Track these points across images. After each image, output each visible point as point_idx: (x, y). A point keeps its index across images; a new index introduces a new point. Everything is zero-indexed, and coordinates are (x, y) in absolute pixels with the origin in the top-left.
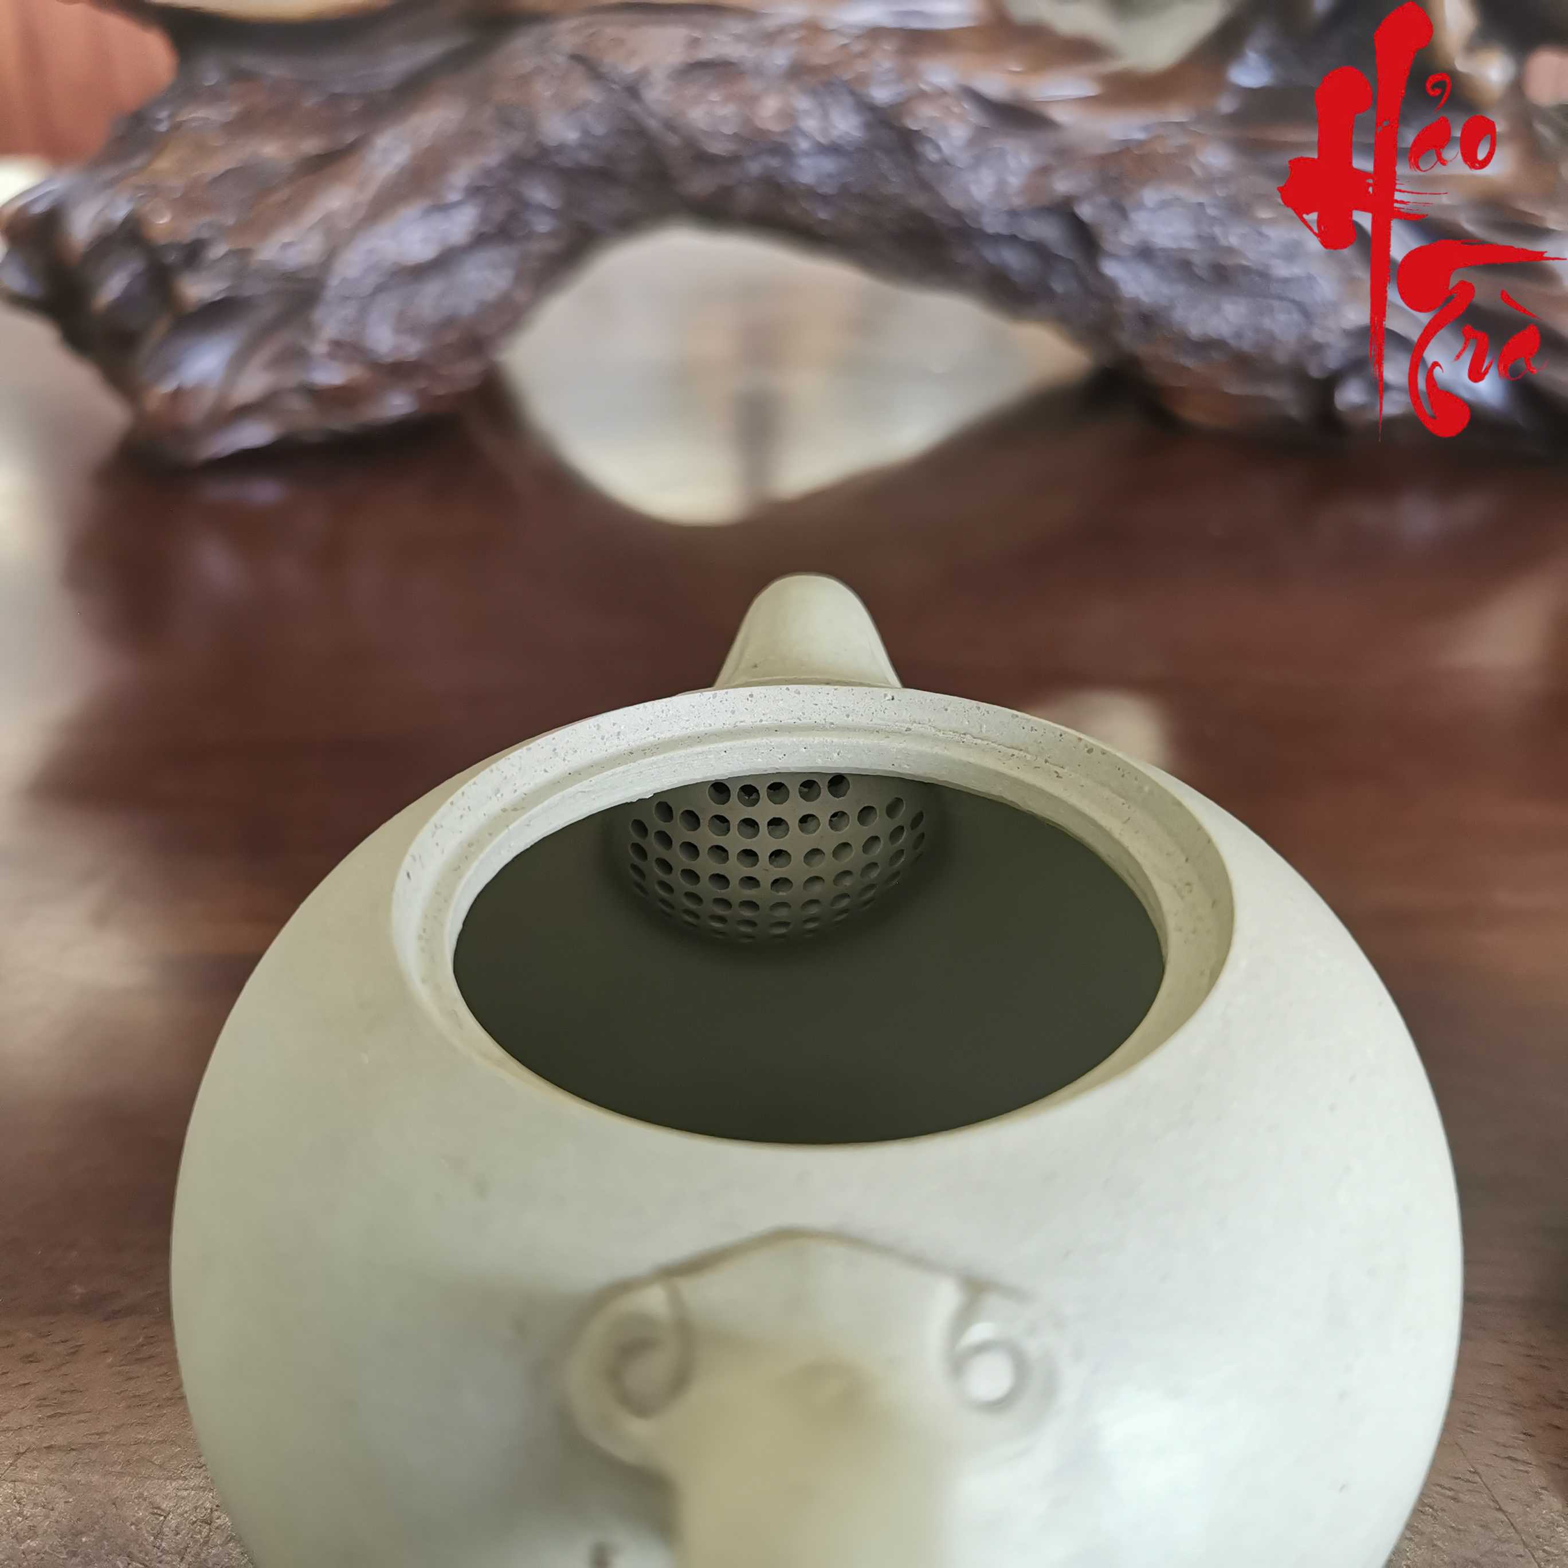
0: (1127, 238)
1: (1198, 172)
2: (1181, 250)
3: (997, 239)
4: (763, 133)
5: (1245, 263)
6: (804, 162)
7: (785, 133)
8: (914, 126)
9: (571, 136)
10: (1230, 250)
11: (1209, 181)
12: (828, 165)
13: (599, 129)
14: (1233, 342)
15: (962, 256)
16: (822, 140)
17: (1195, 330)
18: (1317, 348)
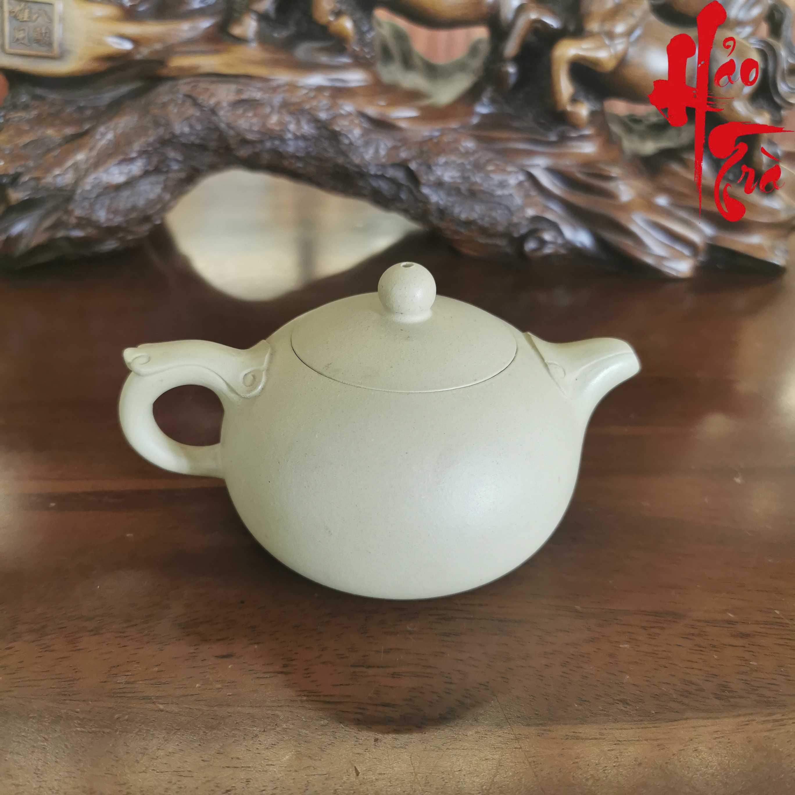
0: (432, 178)
1: (462, 150)
2: (455, 183)
3: (376, 177)
4: (271, 130)
5: (482, 188)
6: (291, 143)
7: (282, 130)
8: (337, 129)
9: (187, 130)
10: (476, 183)
11: (467, 154)
12: (302, 144)
13: (199, 127)
14: (480, 222)
15: (361, 183)
16: (298, 134)
17: (463, 216)
18: (516, 225)
